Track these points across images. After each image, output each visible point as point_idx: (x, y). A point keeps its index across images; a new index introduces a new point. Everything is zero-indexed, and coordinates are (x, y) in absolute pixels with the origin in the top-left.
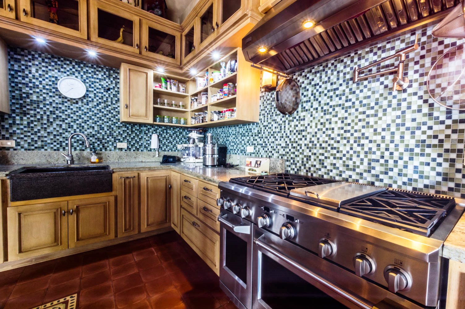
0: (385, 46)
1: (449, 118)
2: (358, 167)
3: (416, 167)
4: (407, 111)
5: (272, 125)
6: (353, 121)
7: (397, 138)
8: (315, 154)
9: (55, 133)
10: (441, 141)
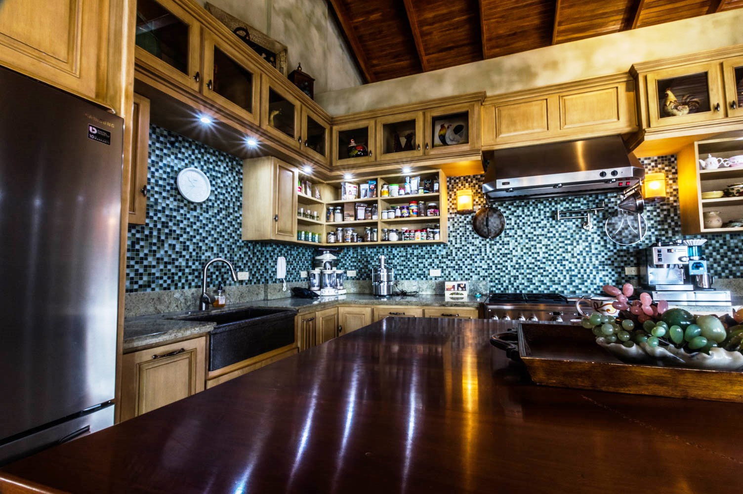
0: (574, 199)
1: (615, 248)
2: (563, 281)
3: (601, 278)
4: (592, 243)
5: (468, 248)
6: (555, 247)
7: (588, 260)
8: (523, 274)
9: (166, 259)
10: (613, 262)
